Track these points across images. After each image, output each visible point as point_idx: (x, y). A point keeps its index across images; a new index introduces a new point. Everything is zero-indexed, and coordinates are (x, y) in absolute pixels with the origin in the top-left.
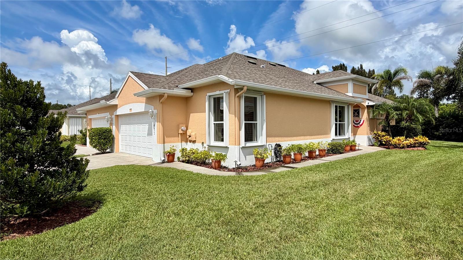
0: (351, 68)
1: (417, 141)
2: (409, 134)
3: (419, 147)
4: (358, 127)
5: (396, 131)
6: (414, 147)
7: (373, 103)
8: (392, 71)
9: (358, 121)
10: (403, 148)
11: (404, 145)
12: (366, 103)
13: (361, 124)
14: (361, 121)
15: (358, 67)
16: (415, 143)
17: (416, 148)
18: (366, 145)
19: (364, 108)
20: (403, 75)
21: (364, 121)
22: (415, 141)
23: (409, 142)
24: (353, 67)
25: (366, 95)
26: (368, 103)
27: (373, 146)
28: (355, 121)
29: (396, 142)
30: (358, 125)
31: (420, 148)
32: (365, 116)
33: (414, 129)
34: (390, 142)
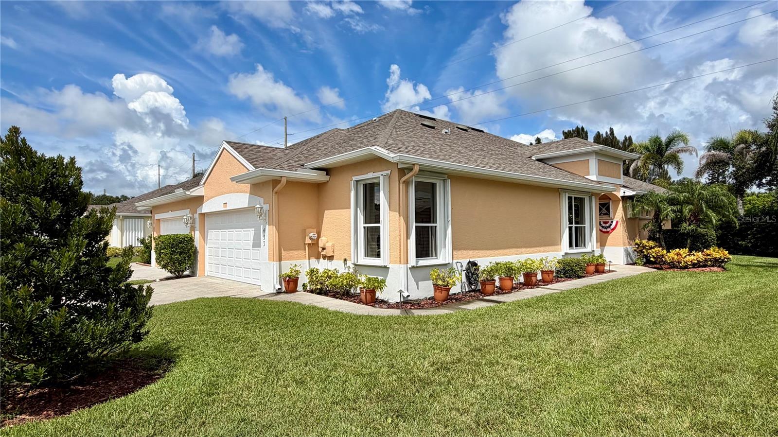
0: (594, 135)
1: (709, 257)
2: (695, 245)
3: (713, 266)
4: (608, 232)
5: (673, 240)
6: (705, 266)
7: (632, 191)
8: (664, 139)
9: (608, 222)
10: (686, 267)
11: (687, 263)
13: (612, 227)
14: (612, 222)
15: (607, 133)
16: (706, 260)
17: (708, 269)
18: (622, 264)
19: (616, 200)
20: (682, 145)
21: (617, 223)
22: (706, 257)
23: (695, 259)
24: (598, 132)
25: (620, 178)
26: (624, 192)
27: (633, 264)
28: (602, 223)
29: (673, 259)
30: (608, 230)
31: (715, 269)
32: (619, 214)
33: (704, 236)
34: (663, 257)
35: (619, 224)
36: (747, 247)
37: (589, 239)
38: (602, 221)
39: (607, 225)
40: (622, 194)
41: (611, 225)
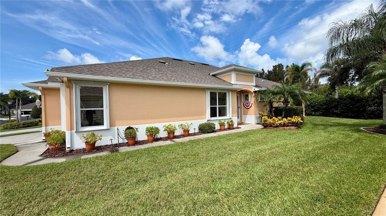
1: (290, 121)
3: (292, 126)
4: (248, 108)
6: (288, 126)
7: (257, 89)
8: (300, 65)
9: (248, 104)
10: (277, 126)
11: (277, 124)
12: (253, 89)
13: (250, 106)
14: (250, 103)
16: (288, 123)
17: (288, 128)
18: (254, 124)
19: (251, 93)
20: (309, 67)
21: (252, 104)
22: (288, 121)
23: (282, 122)
25: (253, 83)
26: (254, 89)
27: (258, 124)
28: (246, 104)
29: (270, 122)
30: (249, 107)
31: (293, 128)
32: (252, 100)
34: (266, 121)
35: (253, 104)
36: (338, 113)
37: (228, 112)
38: (246, 103)
39: (248, 105)
40: (254, 90)
41: (249, 105)
